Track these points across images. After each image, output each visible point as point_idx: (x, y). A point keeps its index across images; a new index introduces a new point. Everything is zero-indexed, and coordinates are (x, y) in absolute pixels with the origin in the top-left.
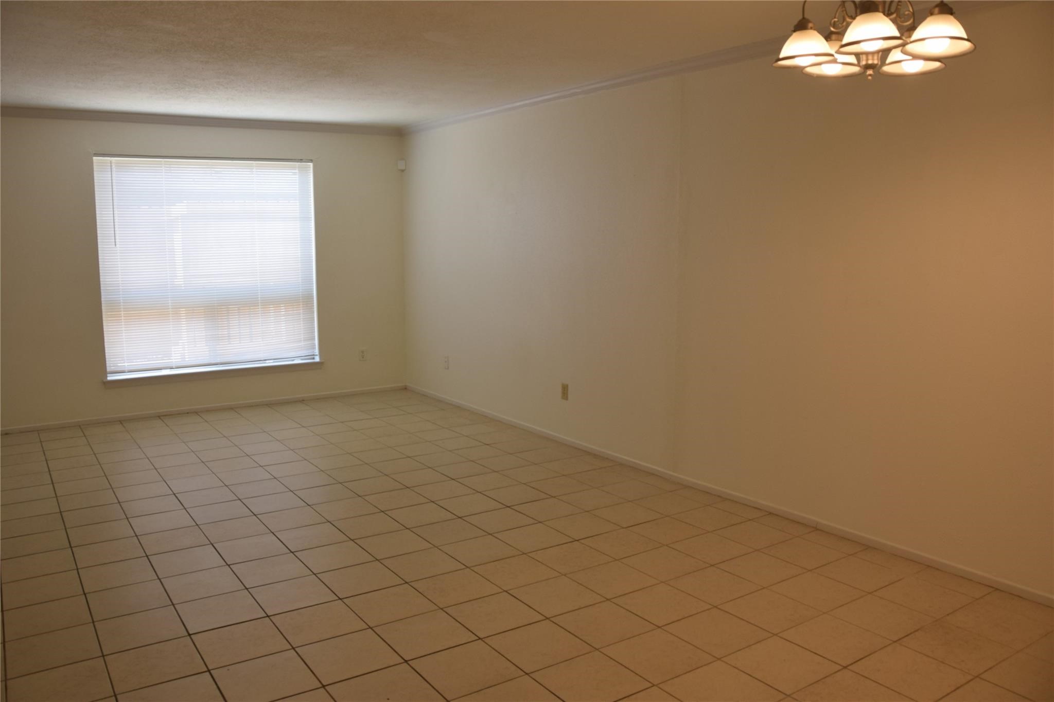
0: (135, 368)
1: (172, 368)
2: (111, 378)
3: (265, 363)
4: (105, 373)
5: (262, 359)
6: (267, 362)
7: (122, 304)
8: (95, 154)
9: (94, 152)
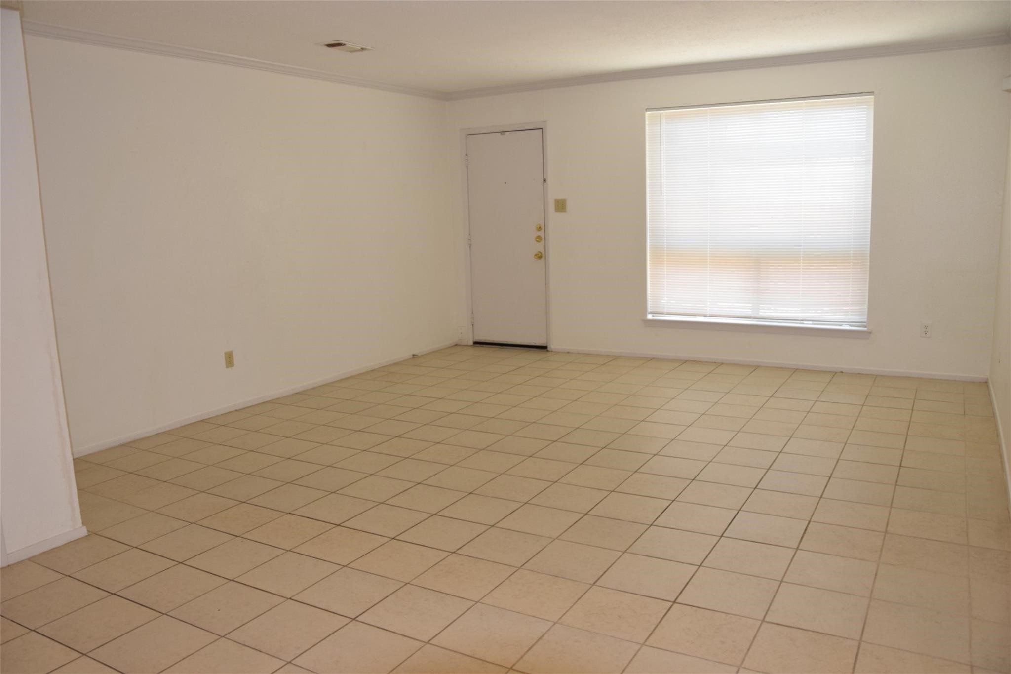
0: (683, 312)
1: (705, 316)
2: (650, 317)
3: (803, 324)
4: (645, 312)
5: (800, 319)
6: (805, 322)
7: (665, 249)
8: (646, 109)
9: (646, 108)
